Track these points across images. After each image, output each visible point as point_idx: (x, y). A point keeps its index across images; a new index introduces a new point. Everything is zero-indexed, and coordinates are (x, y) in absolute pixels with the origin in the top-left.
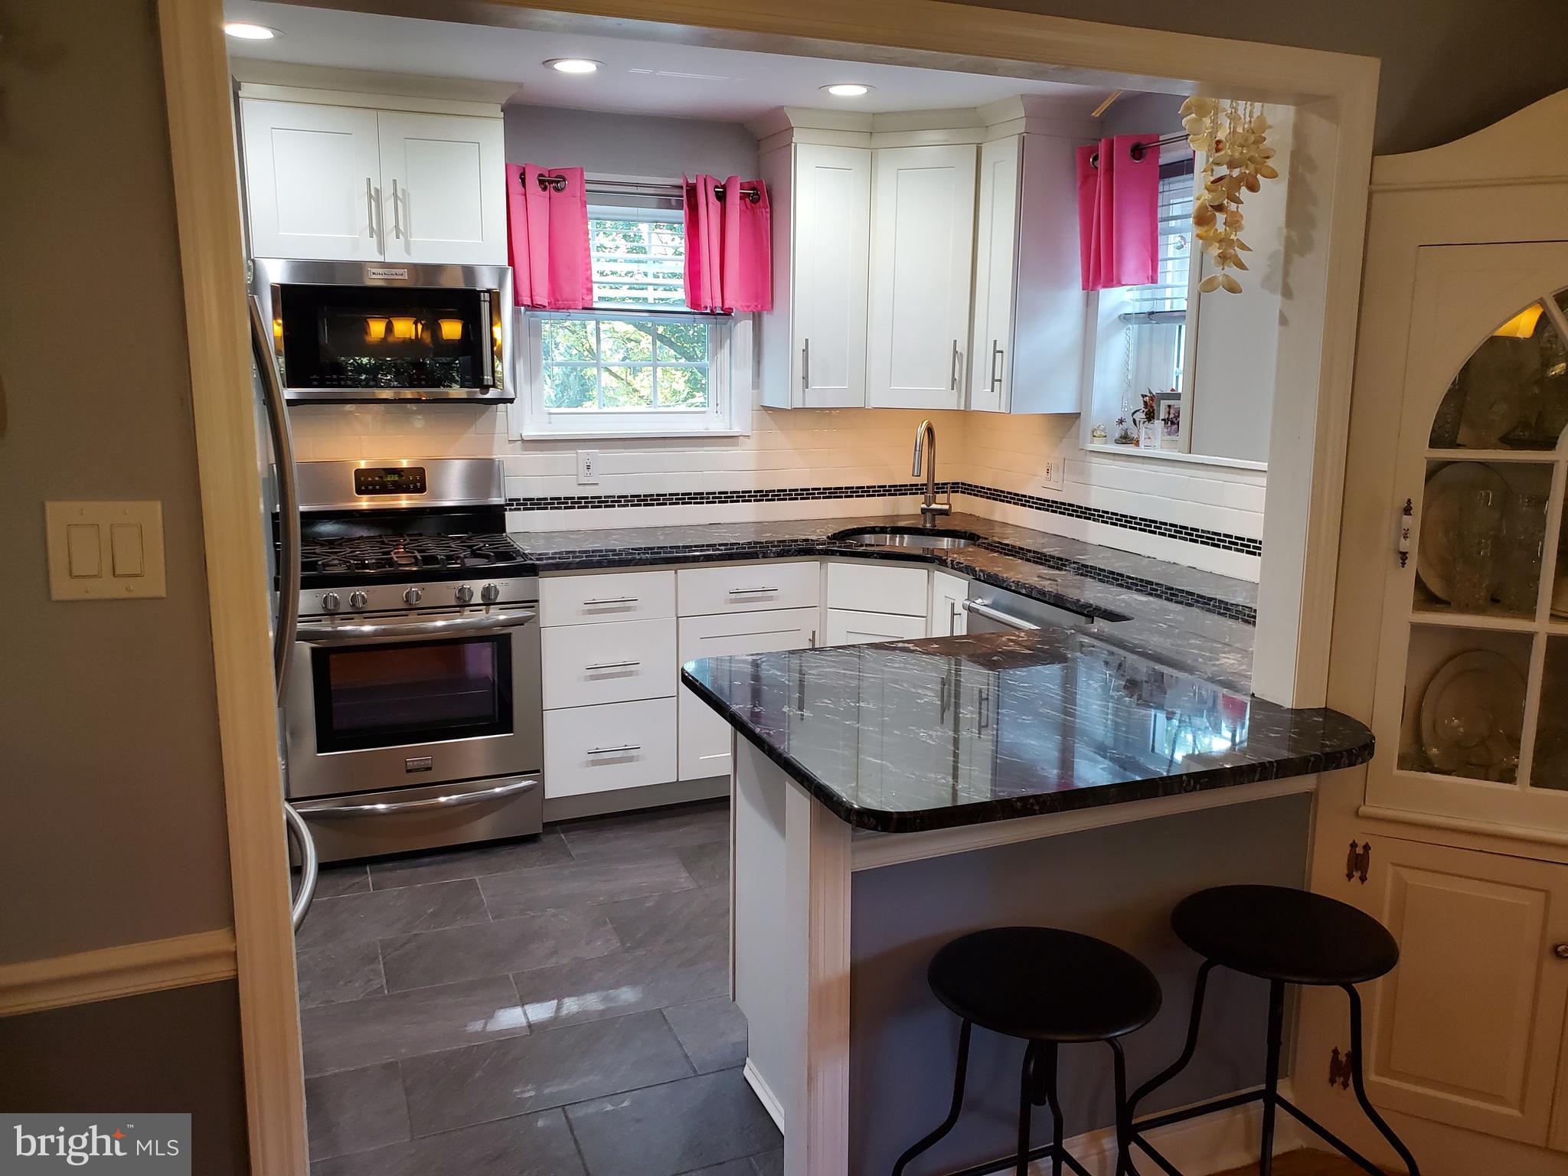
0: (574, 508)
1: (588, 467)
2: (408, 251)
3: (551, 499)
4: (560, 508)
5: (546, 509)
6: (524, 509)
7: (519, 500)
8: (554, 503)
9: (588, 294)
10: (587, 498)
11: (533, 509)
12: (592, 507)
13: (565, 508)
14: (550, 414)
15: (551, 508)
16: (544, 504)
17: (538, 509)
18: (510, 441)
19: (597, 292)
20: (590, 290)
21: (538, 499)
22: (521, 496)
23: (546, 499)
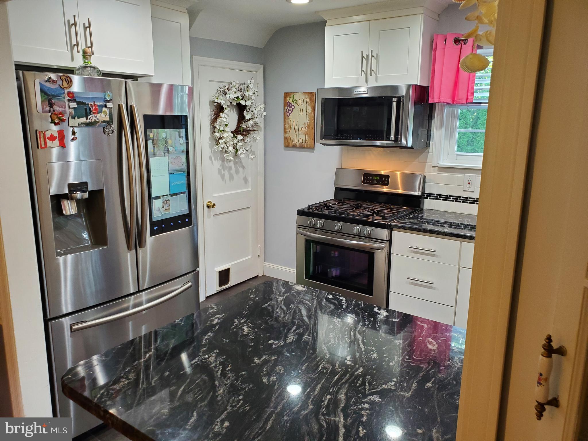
0: (460, 202)
1: (469, 183)
2: (376, 81)
3: (449, 196)
4: (453, 201)
5: (447, 200)
6: (436, 199)
7: (434, 194)
8: (450, 198)
9: (471, 96)
10: (467, 198)
11: (440, 200)
12: (470, 203)
13: (456, 201)
14: (457, 155)
15: (449, 201)
16: (446, 198)
17: (443, 200)
18: (433, 167)
19: (475, 94)
20: (473, 94)
21: (443, 195)
22: (435, 192)
23: (447, 196)
